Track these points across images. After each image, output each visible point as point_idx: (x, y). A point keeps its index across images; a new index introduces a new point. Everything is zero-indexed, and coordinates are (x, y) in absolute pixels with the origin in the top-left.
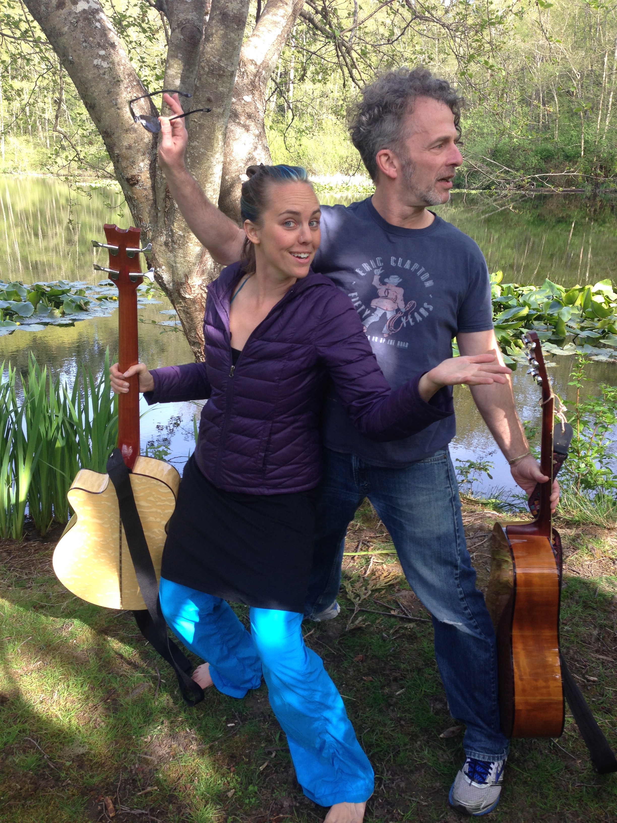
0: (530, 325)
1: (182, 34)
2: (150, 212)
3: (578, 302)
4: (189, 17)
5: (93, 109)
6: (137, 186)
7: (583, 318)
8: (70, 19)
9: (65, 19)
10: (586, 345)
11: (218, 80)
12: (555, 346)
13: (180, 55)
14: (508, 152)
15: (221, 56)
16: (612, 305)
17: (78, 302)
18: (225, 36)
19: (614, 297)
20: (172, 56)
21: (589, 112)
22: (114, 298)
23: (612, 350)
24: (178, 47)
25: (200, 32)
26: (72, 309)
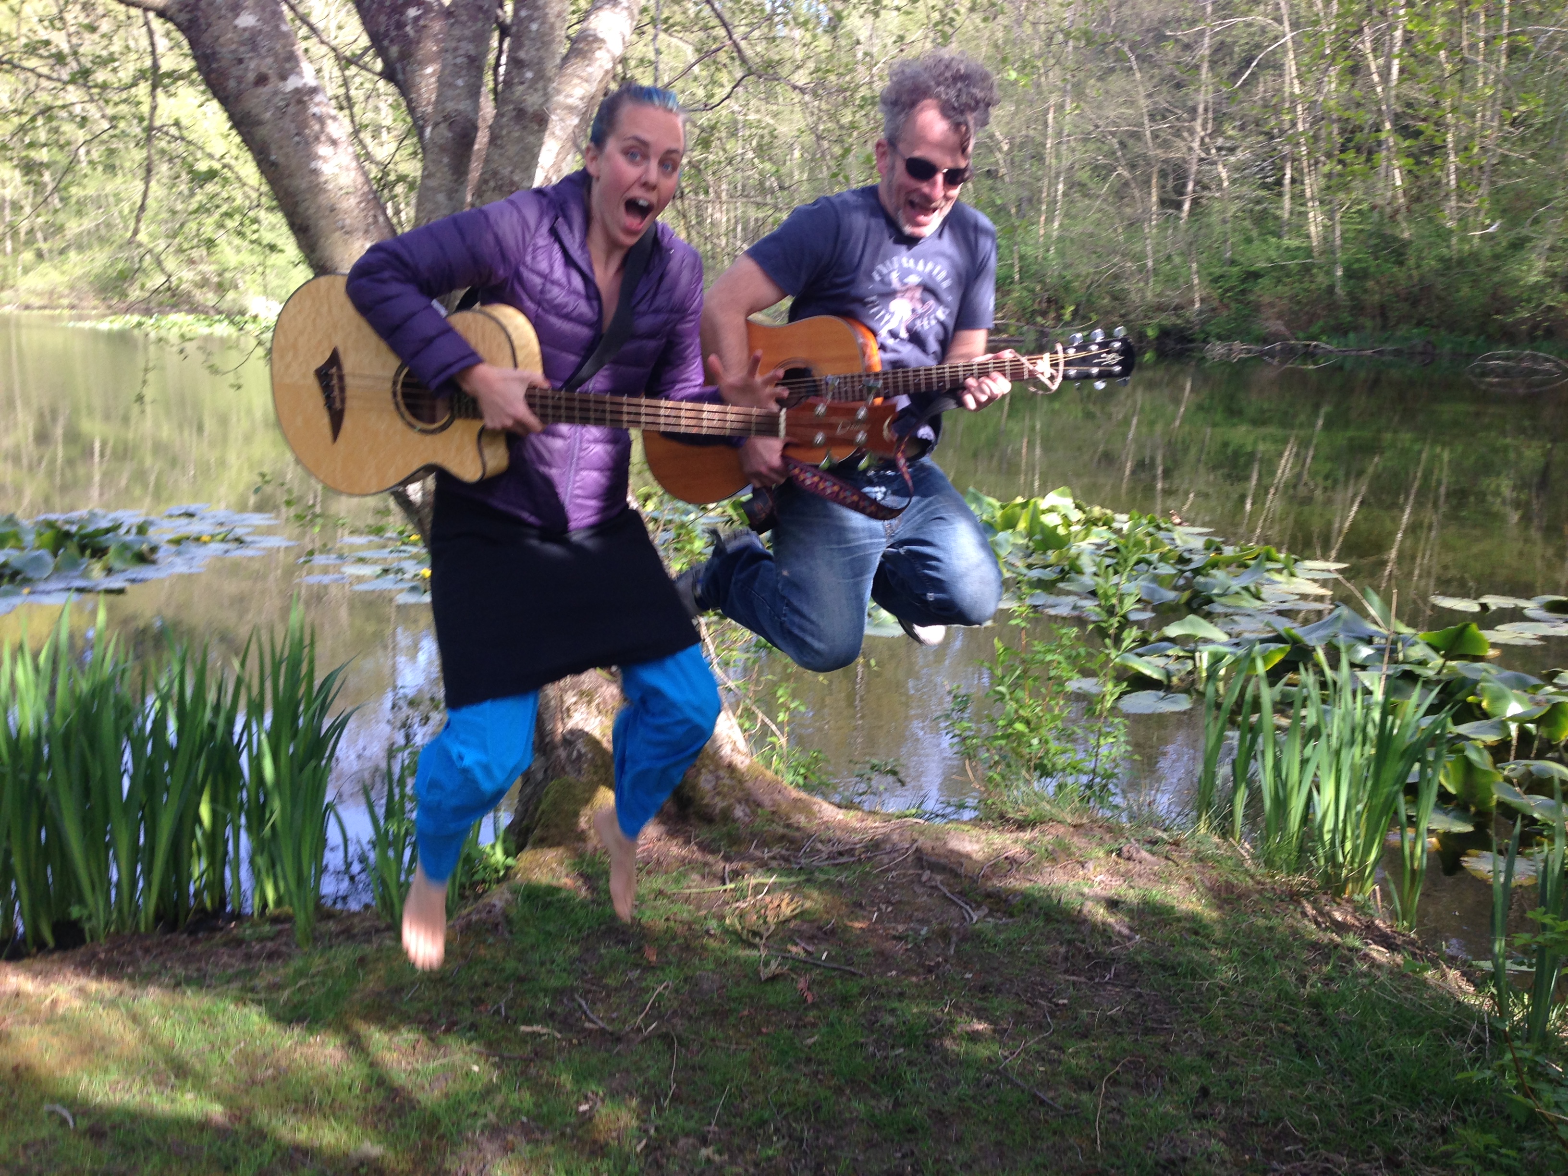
1: (450, 130)
3: (1022, 526)
4: (461, 107)
7: (1029, 551)
8: (276, 100)
9: (268, 101)
10: (1036, 592)
13: (446, 160)
15: (515, 167)
16: (1074, 528)
17: (136, 547)
18: (521, 139)
19: (1076, 515)
20: (433, 161)
21: (1024, 206)
22: (205, 538)
23: (1076, 598)
24: (443, 149)
25: (475, 128)
26: (125, 561)
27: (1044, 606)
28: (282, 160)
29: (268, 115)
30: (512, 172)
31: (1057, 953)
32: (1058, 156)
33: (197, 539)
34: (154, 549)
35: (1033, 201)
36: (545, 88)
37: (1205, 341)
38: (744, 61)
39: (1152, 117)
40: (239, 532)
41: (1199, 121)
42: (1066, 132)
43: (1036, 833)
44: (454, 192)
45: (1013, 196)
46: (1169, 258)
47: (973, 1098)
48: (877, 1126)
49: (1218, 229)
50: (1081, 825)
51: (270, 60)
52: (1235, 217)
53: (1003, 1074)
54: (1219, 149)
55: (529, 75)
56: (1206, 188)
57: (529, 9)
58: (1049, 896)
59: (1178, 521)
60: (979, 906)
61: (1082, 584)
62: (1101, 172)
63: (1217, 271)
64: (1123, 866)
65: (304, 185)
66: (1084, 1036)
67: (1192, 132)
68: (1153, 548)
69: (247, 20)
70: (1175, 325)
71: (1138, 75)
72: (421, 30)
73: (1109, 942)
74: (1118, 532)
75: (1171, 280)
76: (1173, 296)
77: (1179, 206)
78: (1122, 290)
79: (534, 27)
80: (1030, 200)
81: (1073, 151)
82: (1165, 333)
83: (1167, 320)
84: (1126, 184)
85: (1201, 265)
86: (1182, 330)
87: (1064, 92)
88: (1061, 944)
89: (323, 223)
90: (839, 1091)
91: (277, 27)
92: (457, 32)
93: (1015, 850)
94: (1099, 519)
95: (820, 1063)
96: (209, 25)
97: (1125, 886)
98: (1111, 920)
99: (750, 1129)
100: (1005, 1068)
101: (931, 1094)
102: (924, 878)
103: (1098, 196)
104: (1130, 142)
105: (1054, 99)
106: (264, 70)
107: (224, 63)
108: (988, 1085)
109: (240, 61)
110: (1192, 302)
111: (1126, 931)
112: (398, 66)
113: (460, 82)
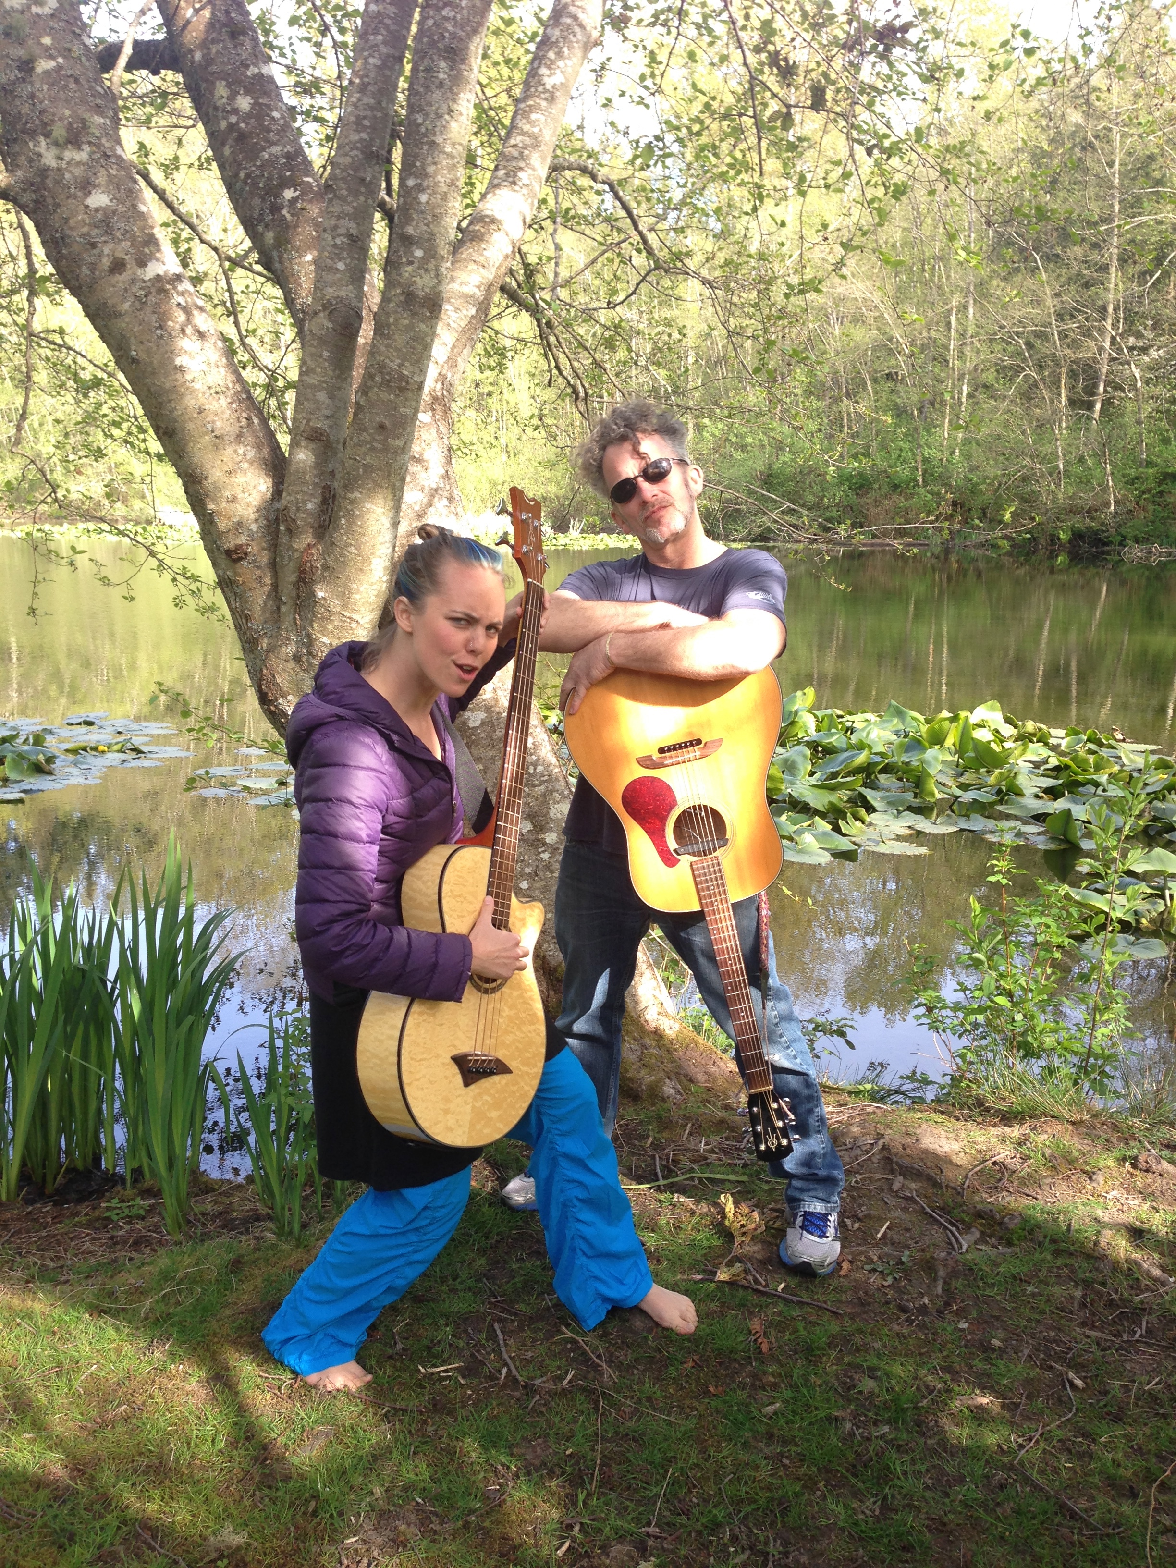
0: (873, 781)
1: (330, 320)
2: (265, 603)
3: (949, 742)
4: (342, 293)
5: (171, 436)
6: (244, 563)
7: (960, 769)
8: (134, 289)
9: (126, 290)
10: (973, 816)
11: (397, 396)
12: (920, 817)
13: (326, 354)
14: (792, 478)
15: (404, 359)
16: (1007, 745)
17: (33, 757)
18: (410, 328)
19: (1008, 731)
20: (312, 355)
21: (928, 408)
22: (101, 748)
23: (1018, 823)
24: (322, 341)
25: (360, 318)
26: (21, 772)
27: (984, 832)
28: (143, 356)
29: (126, 306)
30: (401, 365)
31: (1072, 1298)
32: (961, 356)
33: (95, 749)
34: (50, 760)
35: (935, 402)
36: (437, 269)
37: (1122, 544)
38: (650, 252)
39: (1060, 317)
40: (137, 741)
41: (1110, 321)
42: (969, 334)
43: (1025, 1129)
44: (336, 390)
45: (915, 398)
46: (1081, 460)
47: (983, 1505)
48: (862, 1539)
49: (1132, 430)
50: (1082, 1122)
51: (126, 244)
52: (1150, 417)
53: (1016, 1469)
54: (1131, 349)
55: (419, 253)
56: (1119, 388)
57: (416, 177)
58: (1056, 1220)
59: (1120, 737)
60: (968, 1228)
61: (1023, 807)
62: (1007, 372)
63: (1133, 472)
64: (1140, 1179)
65: (168, 385)
66: (1117, 1419)
67: (1102, 331)
68: (1098, 768)
69: (99, 199)
70: (1089, 528)
71: (1044, 276)
72: (297, 213)
73: (1136, 1286)
74: (1055, 748)
75: (1084, 481)
76: (1087, 498)
77: (1090, 406)
78: (1033, 492)
79: (424, 198)
80: (932, 404)
81: (978, 351)
82: (1077, 536)
83: (1080, 522)
84: (1035, 385)
85: (1114, 466)
86: (1096, 533)
87: (967, 293)
88: (1076, 1285)
89: (191, 426)
90: (810, 1485)
91: (134, 207)
92: (336, 209)
93: (1005, 1154)
94: (1034, 735)
95: (785, 1442)
96: (58, 205)
97: (1146, 1206)
98: (1137, 1256)
99: (699, 1533)
100: (1021, 1463)
101: (928, 1494)
102: (896, 1186)
103: (1005, 397)
104: (1038, 343)
105: (956, 300)
106: (120, 255)
107: (76, 248)
108: (1002, 1487)
109: (93, 245)
110: (1108, 504)
111: (1157, 1272)
112: (275, 254)
113: (341, 266)
